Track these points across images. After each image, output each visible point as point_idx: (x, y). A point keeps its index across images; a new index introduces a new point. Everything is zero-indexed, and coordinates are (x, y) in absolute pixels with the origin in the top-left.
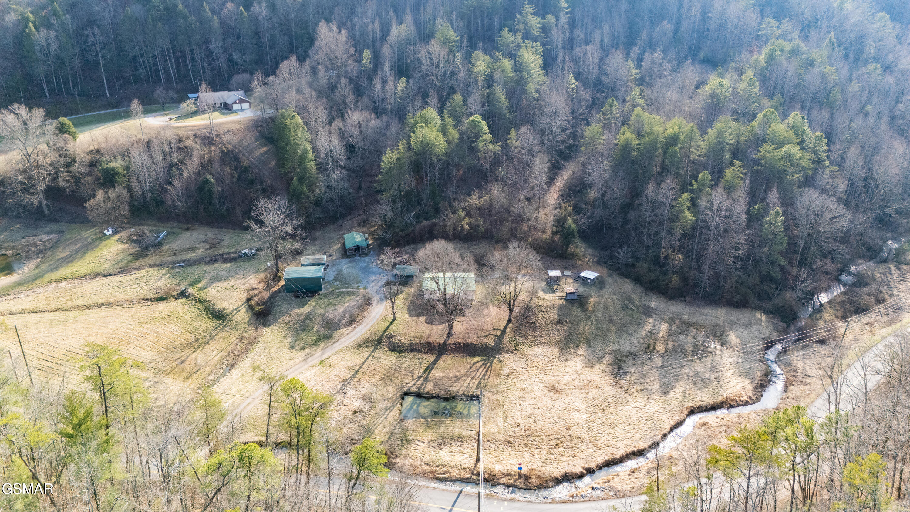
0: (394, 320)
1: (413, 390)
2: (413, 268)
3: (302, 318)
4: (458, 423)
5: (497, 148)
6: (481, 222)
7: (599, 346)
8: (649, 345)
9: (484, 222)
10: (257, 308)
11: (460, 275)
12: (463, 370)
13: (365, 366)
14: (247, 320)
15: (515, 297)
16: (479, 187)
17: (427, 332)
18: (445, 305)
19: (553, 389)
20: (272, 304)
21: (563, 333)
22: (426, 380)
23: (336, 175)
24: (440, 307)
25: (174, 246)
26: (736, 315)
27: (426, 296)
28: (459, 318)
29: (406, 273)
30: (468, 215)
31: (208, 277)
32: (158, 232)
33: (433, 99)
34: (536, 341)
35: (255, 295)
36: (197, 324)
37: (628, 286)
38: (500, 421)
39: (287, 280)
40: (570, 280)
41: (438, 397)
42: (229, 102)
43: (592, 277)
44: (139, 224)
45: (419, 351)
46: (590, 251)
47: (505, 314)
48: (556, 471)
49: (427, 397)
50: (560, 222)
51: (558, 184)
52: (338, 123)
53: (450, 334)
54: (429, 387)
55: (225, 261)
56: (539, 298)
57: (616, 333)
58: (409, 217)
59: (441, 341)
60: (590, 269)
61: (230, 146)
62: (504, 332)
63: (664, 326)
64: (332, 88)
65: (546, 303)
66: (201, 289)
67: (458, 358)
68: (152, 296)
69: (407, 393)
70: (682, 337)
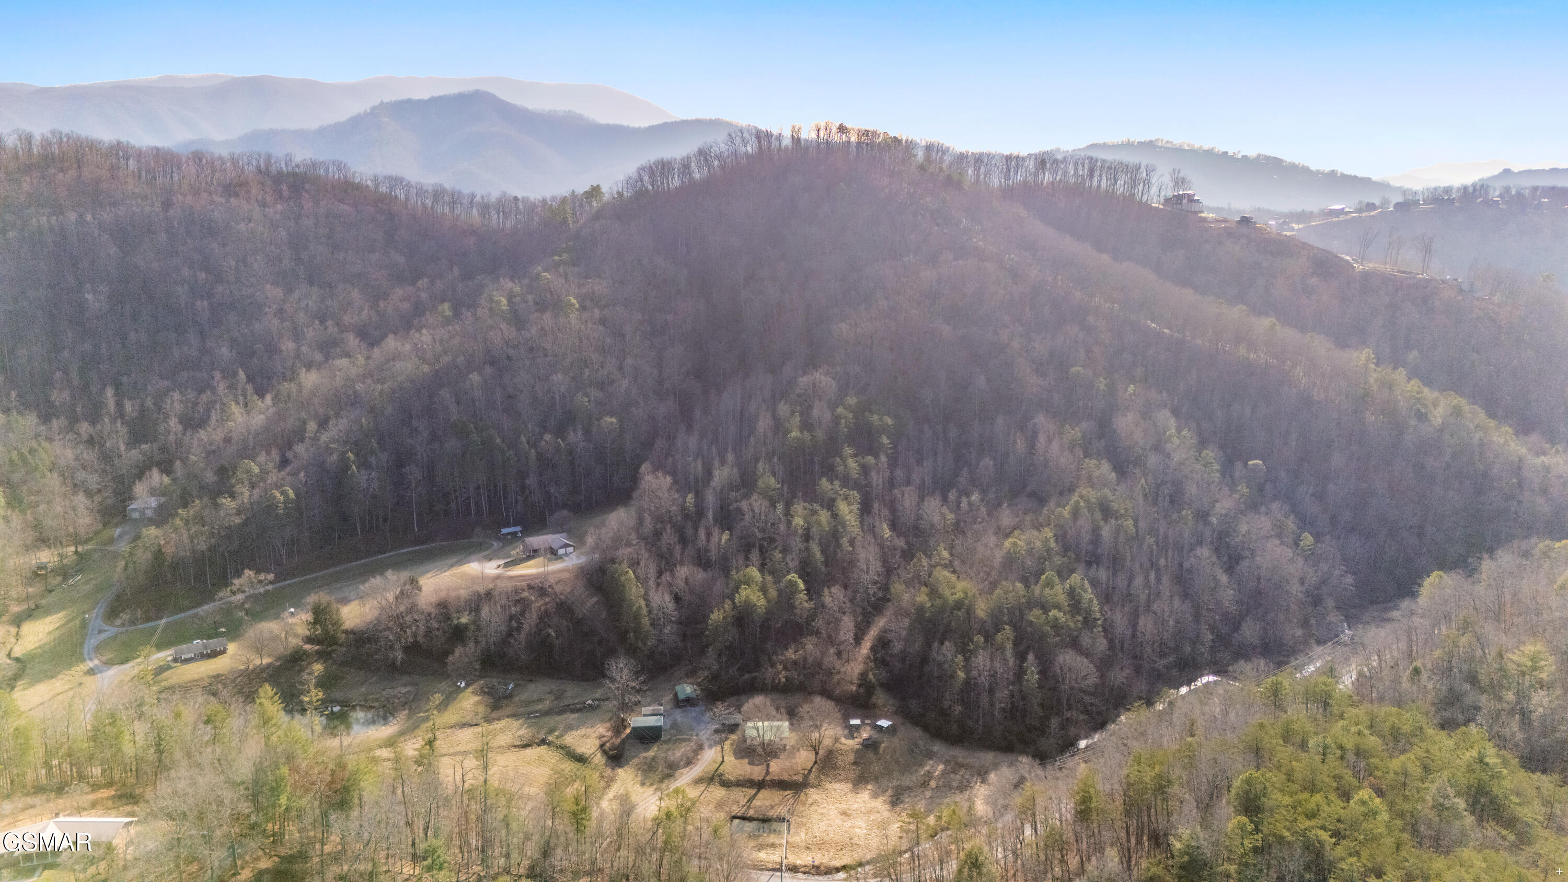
0: (723, 761)
1: (739, 814)
2: (738, 718)
3: (648, 761)
4: (772, 836)
5: (811, 605)
6: (795, 674)
7: (884, 782)
8: (925, 782)
9: (799, 675)
10: (611, 753)
11: (776, 723)
12: (777, 800)
13: (702, 798)
14: (603, 763)
15: (820, 743)
16: (795, 641)
17: (749, 771)
18: (763, 748)
19: (844, 813)
20: (623, 749)
21: (857, 772)
22: (749, 807)
23: (667, 630)
24: (759, 750)
25: (524, 696)
26: (1001, 757)
27: (749, 741)
28: (774, 760)
29: (732, 722)
30: (785, 668)
31: (561, 727)
32: (507, 684)
33: (755, 556)
34: (836, 779)
35: (607, 742)
36: (563, 767)
37: (917, 733)
38: (803, 835)
39: (633, 728)
40: (868, 728)
41: (758, 820)
42: (555, 546)
43: (886, 726)
44: (486, 677)
45: (743, 786)
46: (891, 701)
47: (812, 757)
48: (837, 863)
49: (750, 819)
50: (863, 675)
51: (872, 632)
52: (667, 577)
53: (768, 773)
54: (751, 813)
55: (573, 711)
56: (841, 743)
57: (900, 771)
58: (733, 671)
59: (761, 778)
60: (886, 718)
61: (562, 597)
62: (810, 771)
63: (941, 767)
64: (658, 534)
65: (846, 748)
66: (558, 737)
67: (774, 791)
68: (518, 743)
69: (735, 817)
70: (952, 776)
